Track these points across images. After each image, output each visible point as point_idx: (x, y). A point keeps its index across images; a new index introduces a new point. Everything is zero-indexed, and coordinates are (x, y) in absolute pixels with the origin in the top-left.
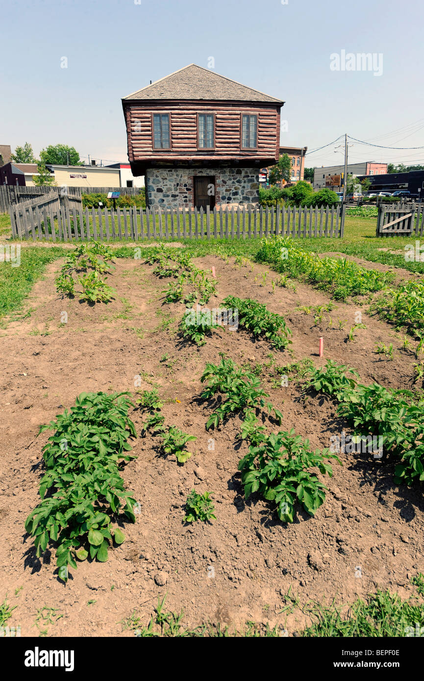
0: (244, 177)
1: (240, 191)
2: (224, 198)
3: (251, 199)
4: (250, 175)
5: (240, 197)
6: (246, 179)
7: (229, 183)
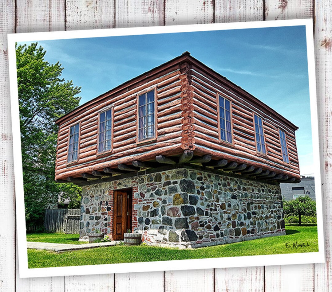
0: (165, 184)
1: (160, 209)
2: (141, 221)
3: (174, 222)
4: (172, 181)
5: (159, 218)
6: (167, 187)
7: (147, 195)
